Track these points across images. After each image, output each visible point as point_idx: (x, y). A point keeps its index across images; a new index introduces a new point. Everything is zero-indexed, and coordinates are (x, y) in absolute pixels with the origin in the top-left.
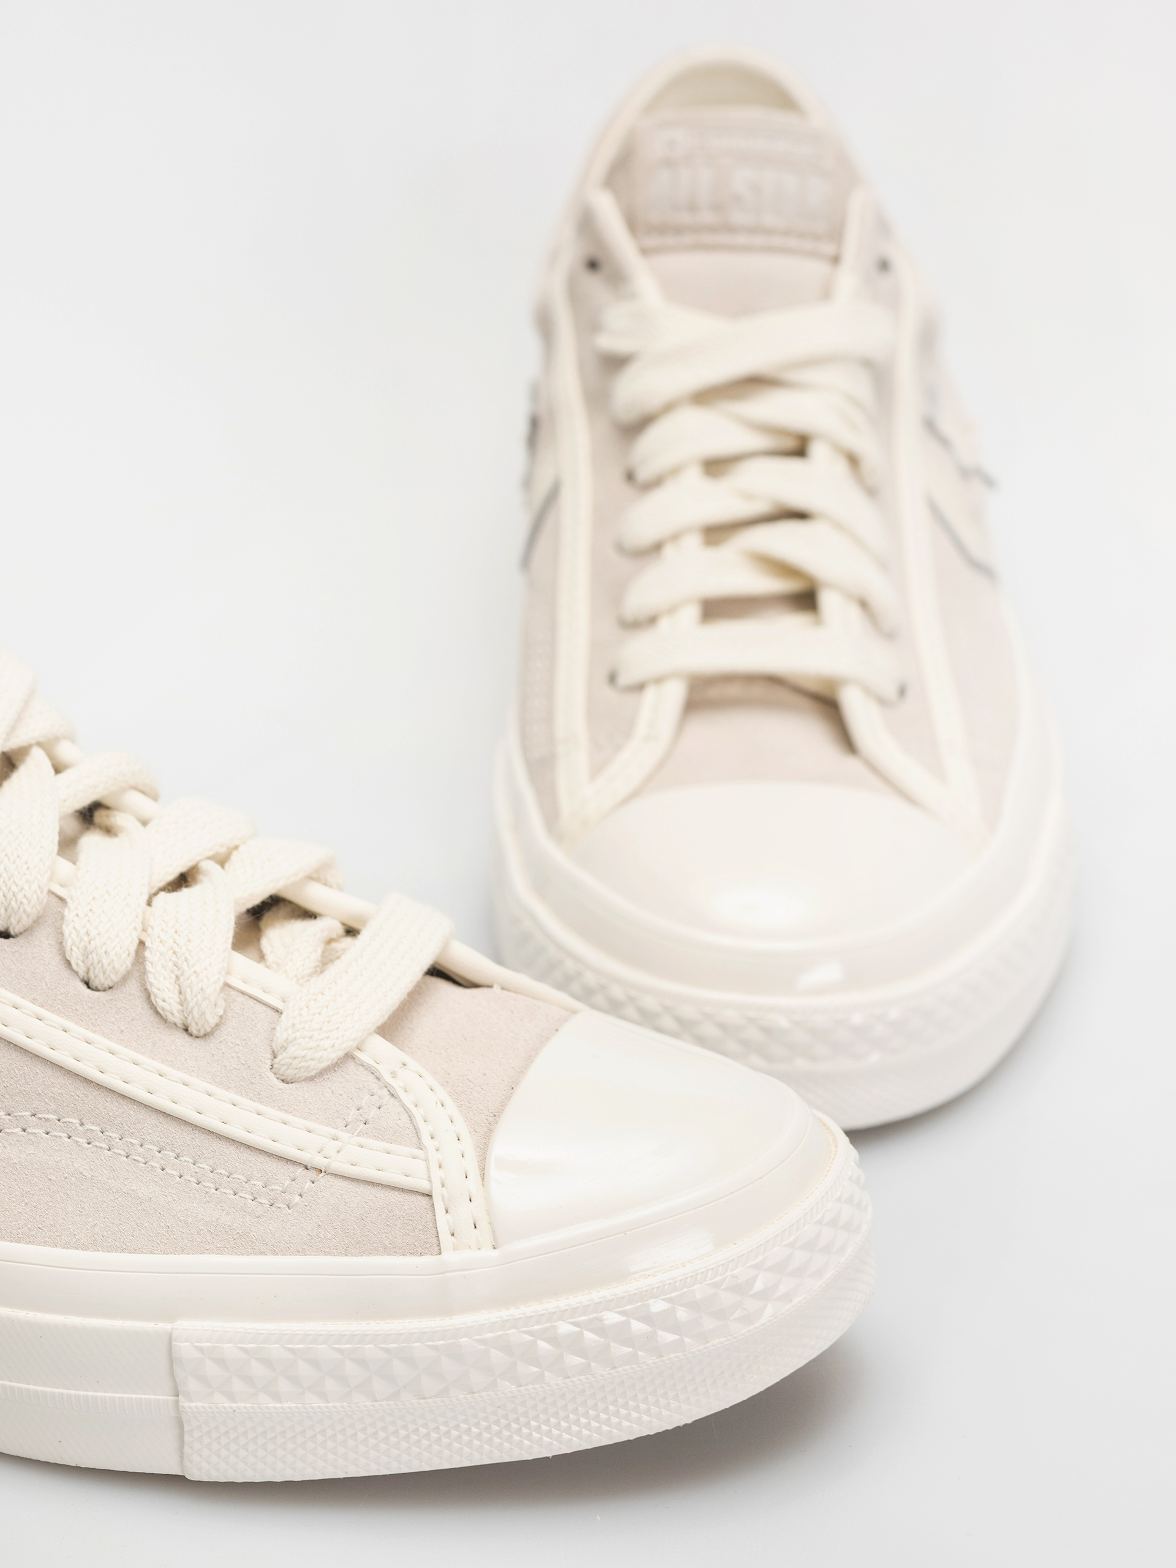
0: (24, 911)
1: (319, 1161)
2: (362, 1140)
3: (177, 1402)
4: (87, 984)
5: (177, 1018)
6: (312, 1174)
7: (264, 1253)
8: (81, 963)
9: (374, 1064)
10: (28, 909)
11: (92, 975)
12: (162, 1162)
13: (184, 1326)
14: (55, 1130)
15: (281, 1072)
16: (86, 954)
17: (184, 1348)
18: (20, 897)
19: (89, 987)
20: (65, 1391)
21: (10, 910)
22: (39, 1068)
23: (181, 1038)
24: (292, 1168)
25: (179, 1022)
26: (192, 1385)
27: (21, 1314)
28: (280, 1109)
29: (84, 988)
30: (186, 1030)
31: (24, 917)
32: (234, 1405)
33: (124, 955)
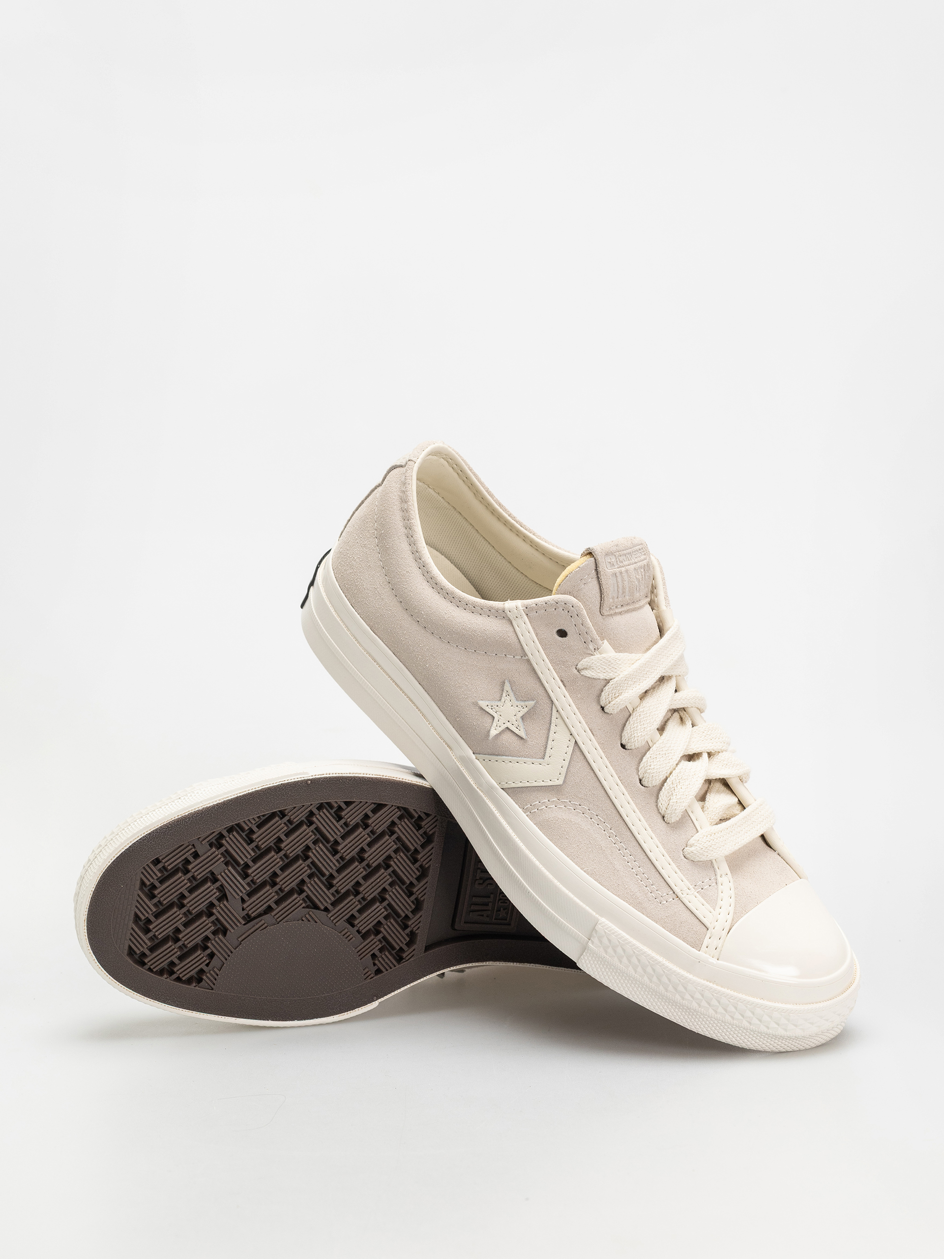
0: (635, 744)
1: (680, 894)
2: (697, 895)
3: (588, 942)
4: (640, 780)
5: (663, 813)
6: (674, 896)
7: (643, 914)
8: (642, 774)
9: (717, 869)
10: (636, 745)
11: (643, 780)
12: (629, 860)
13: (603, 920)
14: (601, 825)
15: (686, 853)
16: (646, 772)
17: (598, 927)
18: (636, 739)
19: (640, 782)
20: (554, 913)
21: (630, 741)
22: (608, 801)
23: (660, 820)
24: (669, 890)
25: (662, 814)
26: (596, 940)
27: (556, 881)
28: (677, 867)
29: (639, 782)
30: (663, 817)
31: (633, 746)
32: (605, 955)
33: (658, 780)
